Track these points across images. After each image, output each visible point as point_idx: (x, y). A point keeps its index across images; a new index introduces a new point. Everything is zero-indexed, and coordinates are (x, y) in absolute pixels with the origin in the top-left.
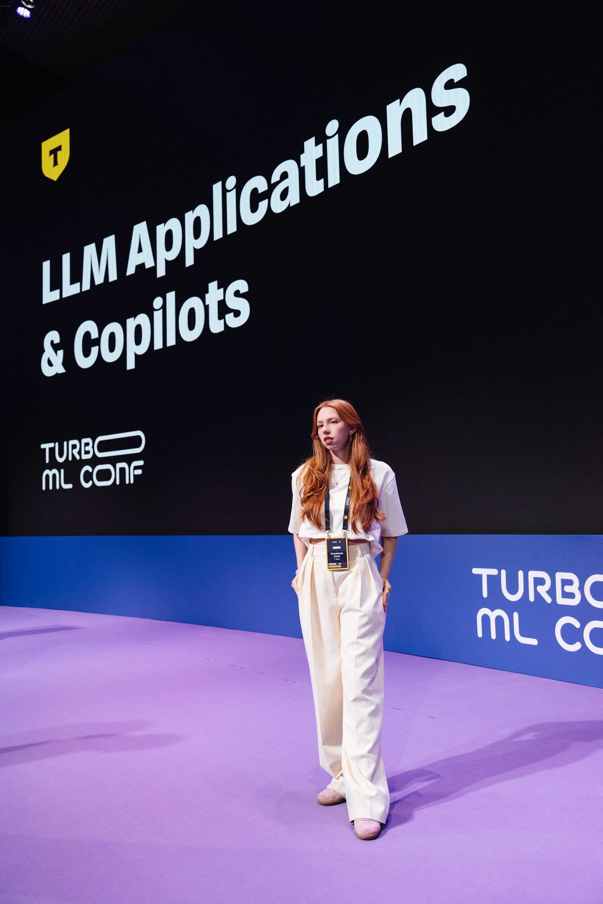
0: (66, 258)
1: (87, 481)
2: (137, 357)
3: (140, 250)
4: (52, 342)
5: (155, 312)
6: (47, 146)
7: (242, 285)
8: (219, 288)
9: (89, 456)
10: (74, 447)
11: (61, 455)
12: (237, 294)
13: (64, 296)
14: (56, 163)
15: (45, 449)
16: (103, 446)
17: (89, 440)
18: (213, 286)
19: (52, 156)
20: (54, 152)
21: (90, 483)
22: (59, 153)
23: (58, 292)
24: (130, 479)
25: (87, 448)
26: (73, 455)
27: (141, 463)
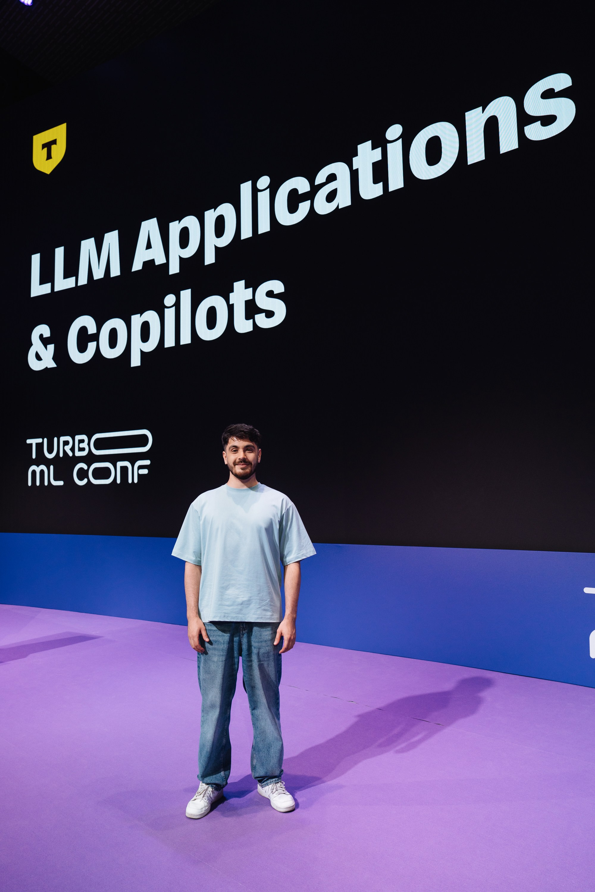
0: (60, 252)
1: (81, 478)
2: (143, 354)
3: (149, 246)
4: (41, 336)
5: (166, 310)
6: (40, 139)
7: (276, 286)
8: (247, 287)
9: (84, 453)
10: (66, 443)
11: (50, 451)
12: (270, 294)
13: (56, 290)
14: (49, 157)
15: (31, 444)
16: (100, 444)
17: (84, 437)
18: (239, 285)
19: (46, 149)
20: (48, 146)
21: (85, 481)
22: (54, 147)
23: (49, 285)
24: (133, 478)
25: (82, 445)
26: (64, 451)
27: (147, 462)
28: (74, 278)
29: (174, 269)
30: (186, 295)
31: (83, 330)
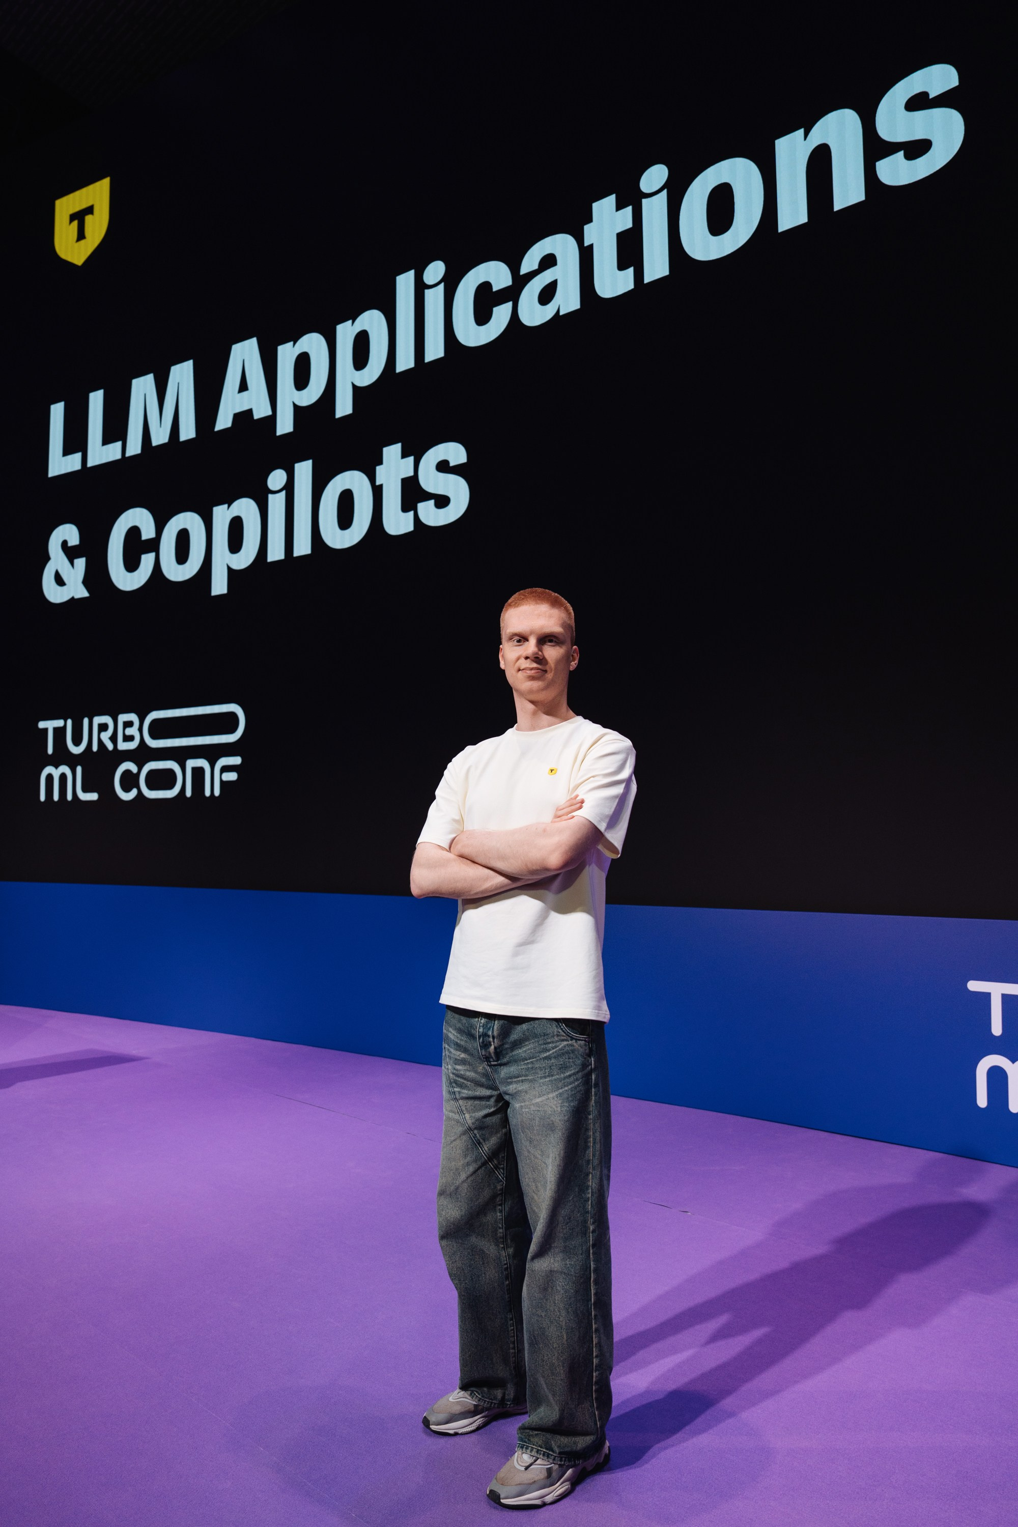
0: (96, 400)
1: (126, 789)
2: (232, 574)
3: (243, 387)
4: (64, 544)
5: (270, 496)
6: (65, 206)
7: (455, 453)
8: (404, 455)
9: (132, 745)
10: (103, 727)
11: (77, 741)
12: (443, 467)
13: (90, 464)
14: (81, 236)
15: (46, 730)
16: (160, 729)
17: (133, 717)
18: (392, 452)
19: (75, 223)
20: (79, 217)
21: (133, 793)
22: (88, 218)
23: (78, 456)
24: (212, 788)
25: (129, 732)
26: (100, 742)
27: (236, 760)
28: (119, 444)
29: (285, 425)
30: (304, 470)
31: (133, 533)
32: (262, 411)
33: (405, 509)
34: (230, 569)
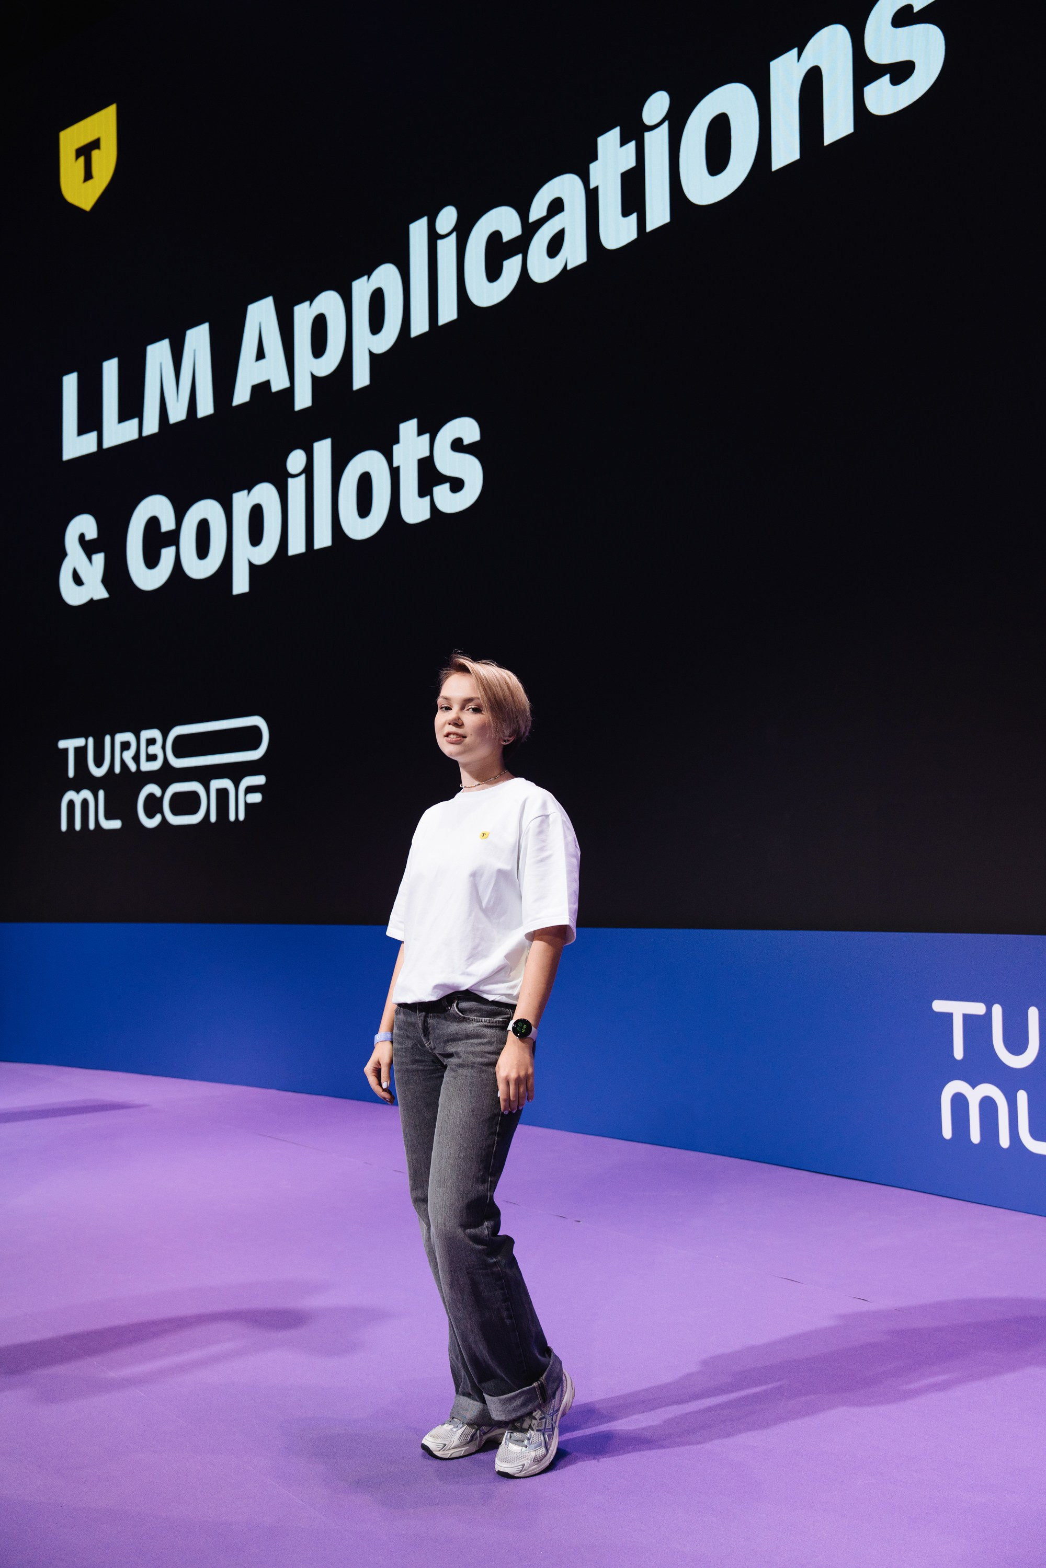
0: (110, 369)
1: (150, 815)
2: (254, 569)
3: (260, 355)
4: (82, 537)
5: (290, 480)
6: (71, 139)
7: (467, 429)
8: (420, 433)
9: (156, 765)
10: (125, 746)
11: (99, 762)
12: (457, 445)
13: (106, 445)
14: (88, 176)
15: (66, 750)
16: (184, 747)
17: (155, 733)
18: (408, 428)
19: (82, 159)
20: (86, 152)
21: (158, 819)
22: (95, 154)
23: (93, 435)
24: (237, 812)
25: (153, 750)
26: (123, 763)
27: (260, 780)
28: (135, 422)
29: (303, 399)
30: (323, 449)
31: (153, 523)
32: (279, 383)
33: (422, 494)
34: (251, 565)
